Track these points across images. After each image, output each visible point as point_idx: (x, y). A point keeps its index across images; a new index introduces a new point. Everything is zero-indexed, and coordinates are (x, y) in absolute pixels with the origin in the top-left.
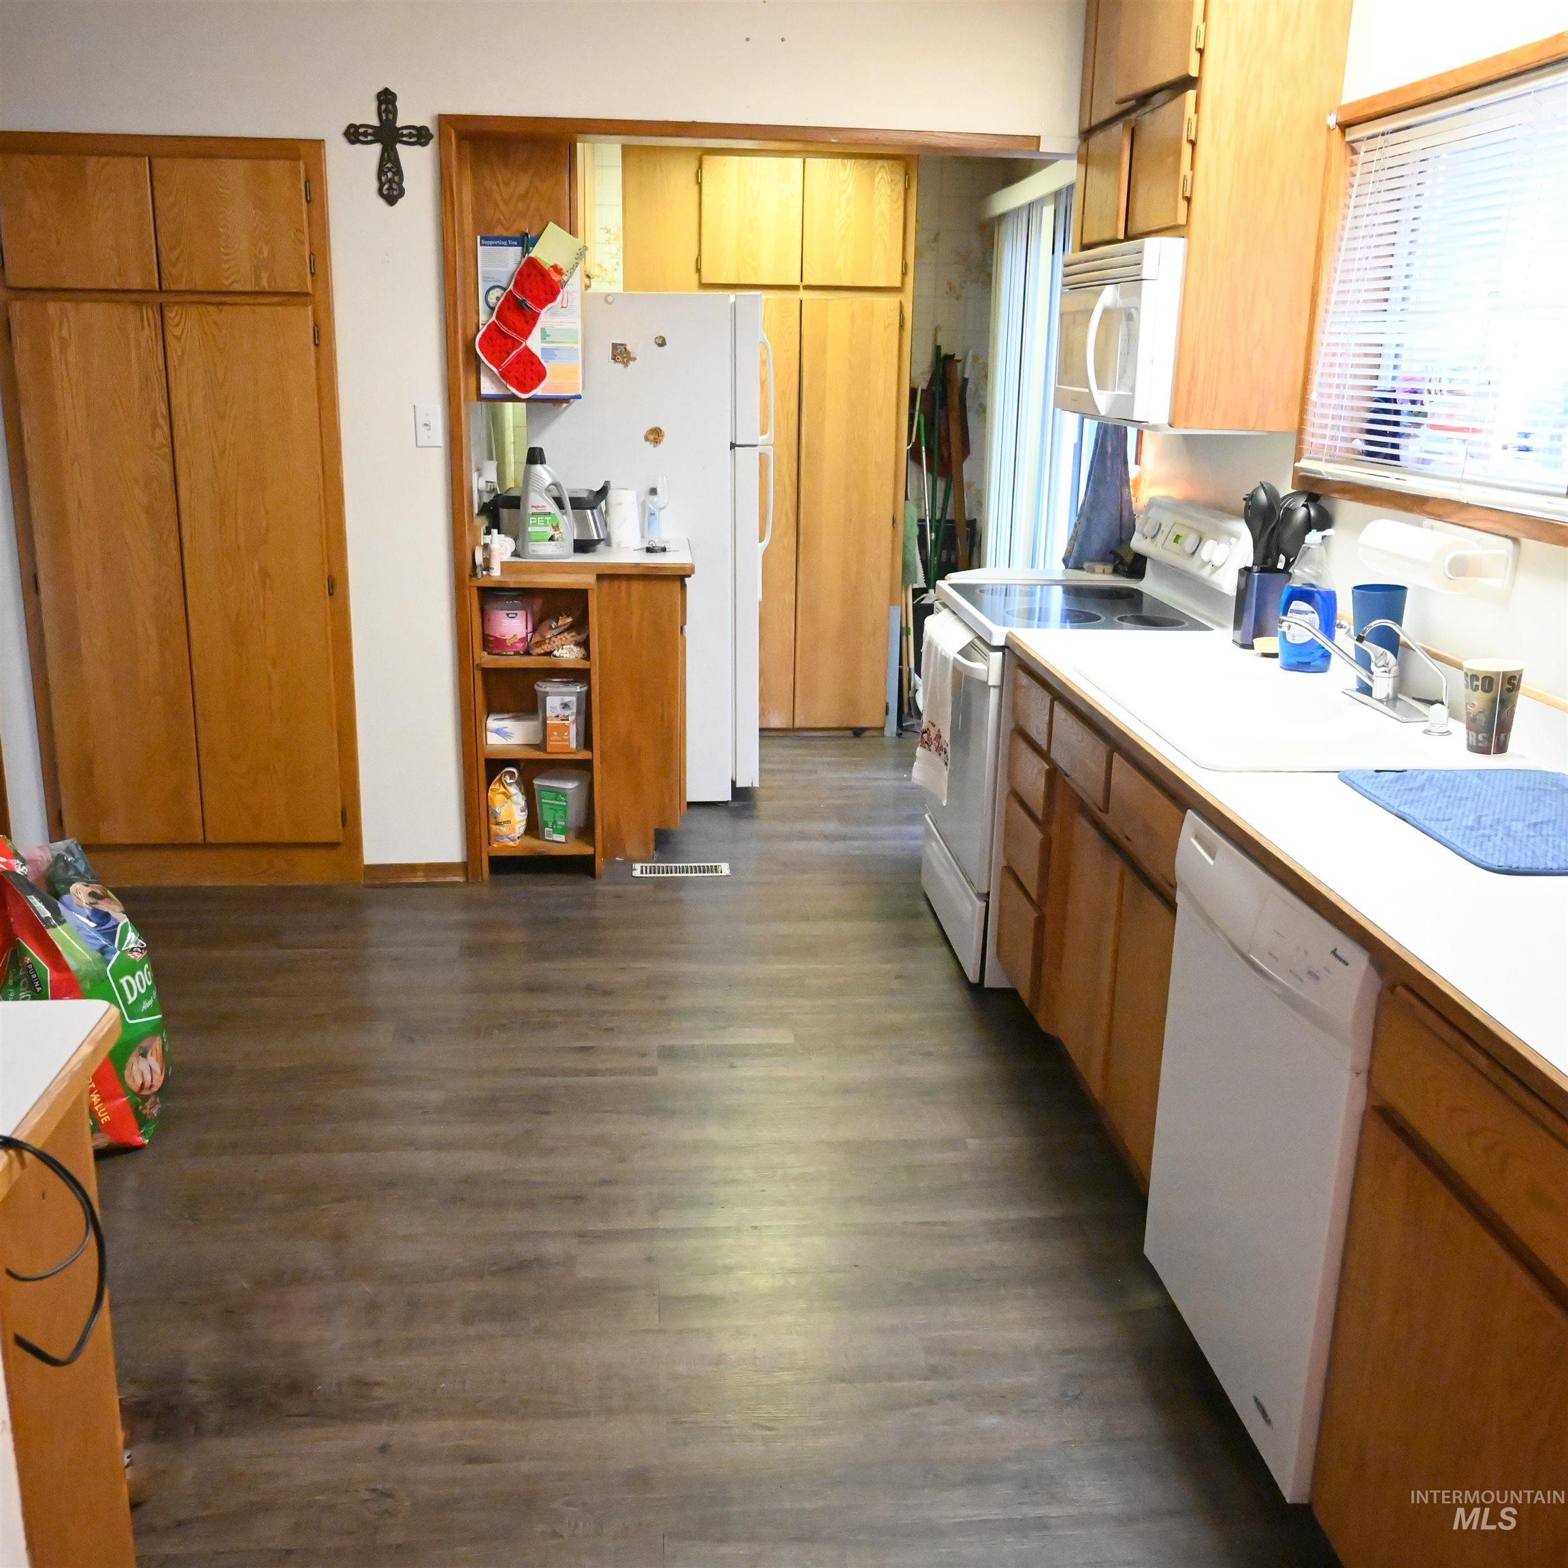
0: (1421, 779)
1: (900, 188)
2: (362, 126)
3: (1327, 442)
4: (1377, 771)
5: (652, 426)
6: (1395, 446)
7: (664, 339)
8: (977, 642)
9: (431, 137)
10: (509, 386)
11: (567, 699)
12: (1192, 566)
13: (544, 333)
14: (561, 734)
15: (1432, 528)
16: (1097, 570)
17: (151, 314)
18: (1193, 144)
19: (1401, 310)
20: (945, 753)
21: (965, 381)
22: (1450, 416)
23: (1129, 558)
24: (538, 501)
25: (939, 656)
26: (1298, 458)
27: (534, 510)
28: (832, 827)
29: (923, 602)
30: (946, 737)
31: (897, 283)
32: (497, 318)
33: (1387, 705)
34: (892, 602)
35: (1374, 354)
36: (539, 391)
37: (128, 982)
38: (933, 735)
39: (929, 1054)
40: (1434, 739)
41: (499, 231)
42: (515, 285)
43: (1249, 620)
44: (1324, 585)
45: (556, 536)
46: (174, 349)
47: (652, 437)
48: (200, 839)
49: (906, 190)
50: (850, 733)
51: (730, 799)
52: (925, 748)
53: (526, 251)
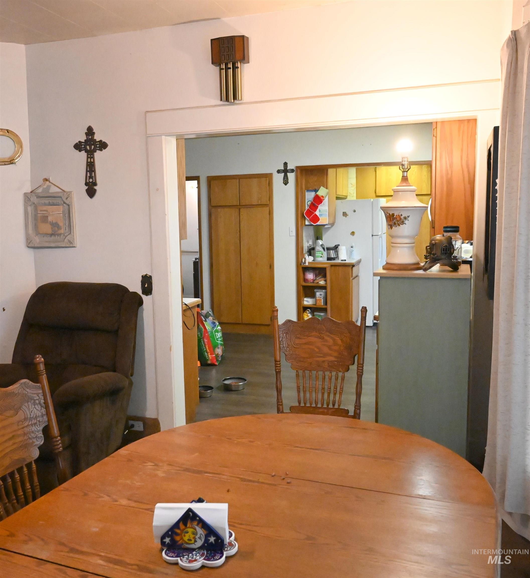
2: (280, 170)
5: (352, 231)
7: (355, 210)
9: (294, 171)
10: (311, 222)
11: (321, 293)
13: (320, 211)
14: (320, 301)
17: (237, 210)
24: (319, 248)
27: (317, 250)
32: (309, 208)
36: (318, 223)
37: (217, 334)
41: (310, 189)
42: (313, 201)
45: (322, 256)
46: (241, 217)
47: (352, 234)
48: (241, 322)
51: (372, 326)
53: (316, 193)
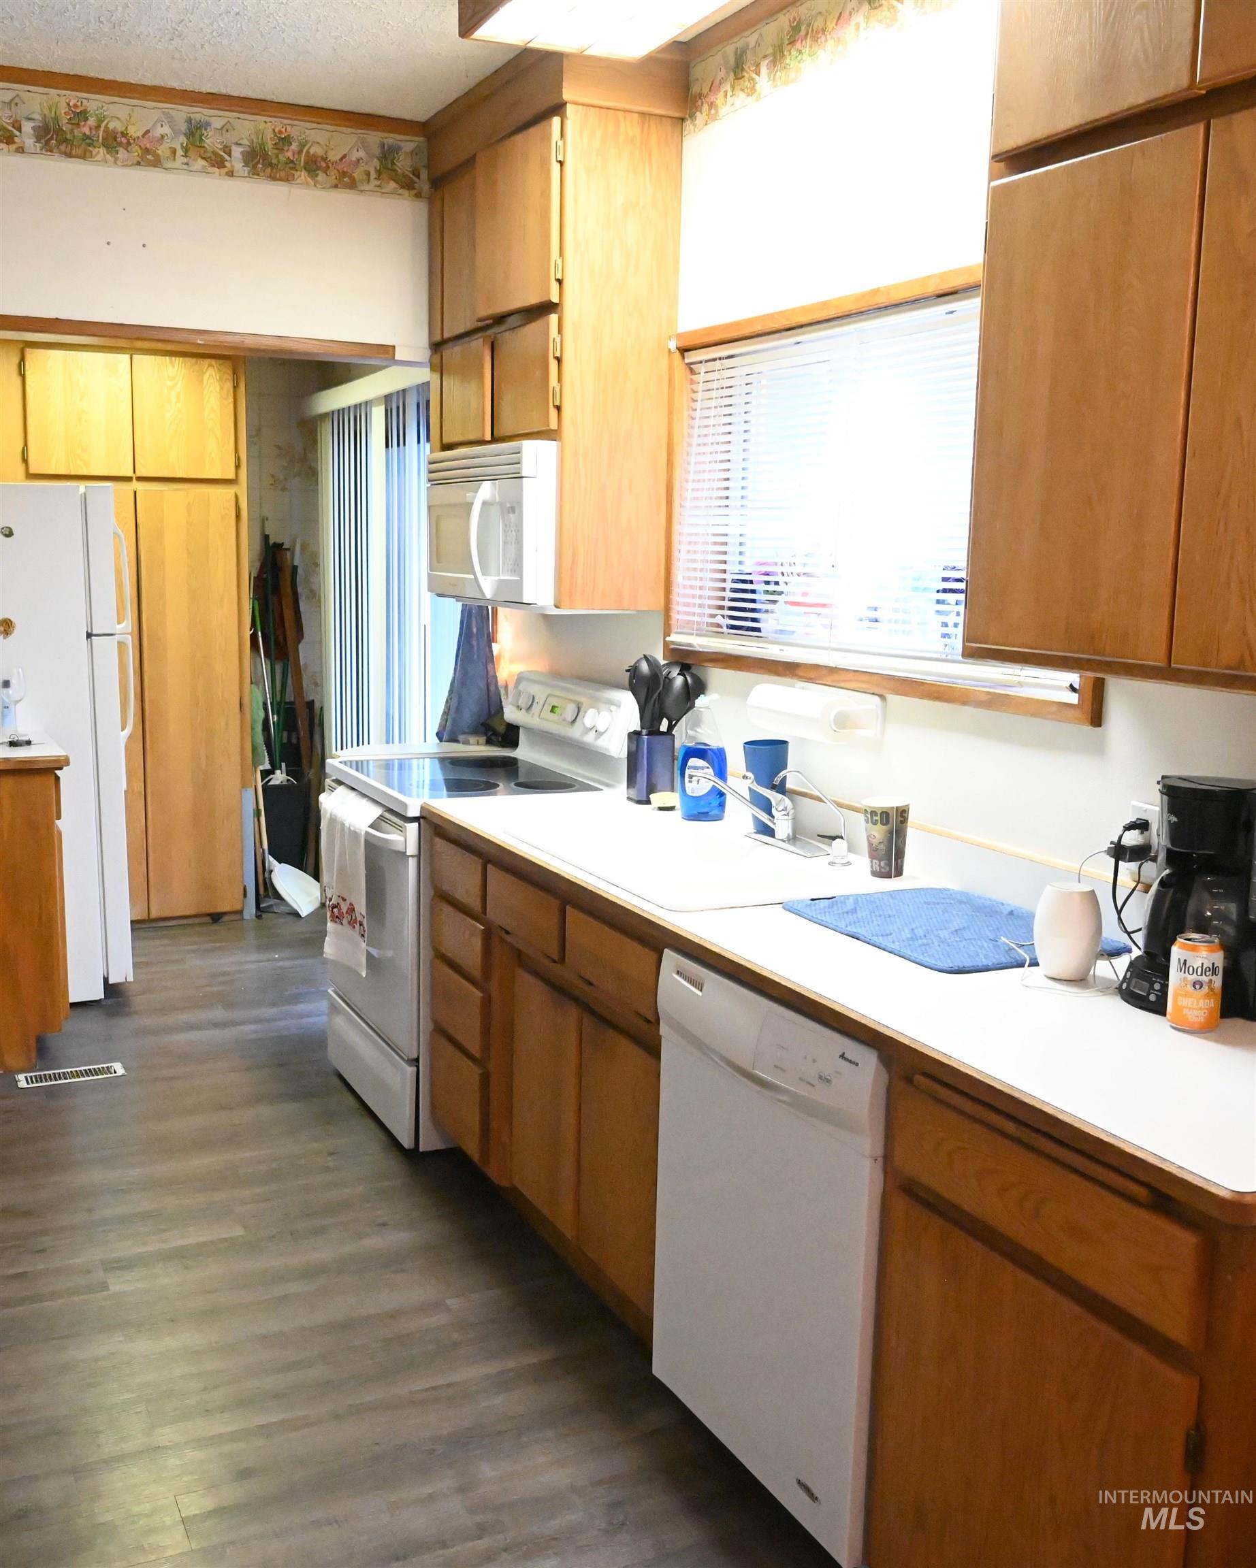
0: (850, 904)
1: (229, 385)
3: (696, 619)
4: (813, 900)
6: (754, 620)
7: (10, 530)
8: (387, 815)
12: (575, 733)
15: (803, 688)
16: (471, 742)
18: (559, 360)
19: (742, 506)
20: (361, 925)
21: (295, 569)
22: (805, 594)
23: (501, 729)
25: (347, 831)
26: (667, 633)
28: (219, 1014)
29: (270, 783)
30: (361, 908)
31: (231, 476)
33: (789, 843)
34: (244, 785)
35: (722, 542)
38: (344, 908)
39: (384, 1225)
40: (837, 868)
43: (642, 778)
44: (714, 743)
49: (235, 388)
50: (207, 919)
51: (103, 997)
52: (336, 922)
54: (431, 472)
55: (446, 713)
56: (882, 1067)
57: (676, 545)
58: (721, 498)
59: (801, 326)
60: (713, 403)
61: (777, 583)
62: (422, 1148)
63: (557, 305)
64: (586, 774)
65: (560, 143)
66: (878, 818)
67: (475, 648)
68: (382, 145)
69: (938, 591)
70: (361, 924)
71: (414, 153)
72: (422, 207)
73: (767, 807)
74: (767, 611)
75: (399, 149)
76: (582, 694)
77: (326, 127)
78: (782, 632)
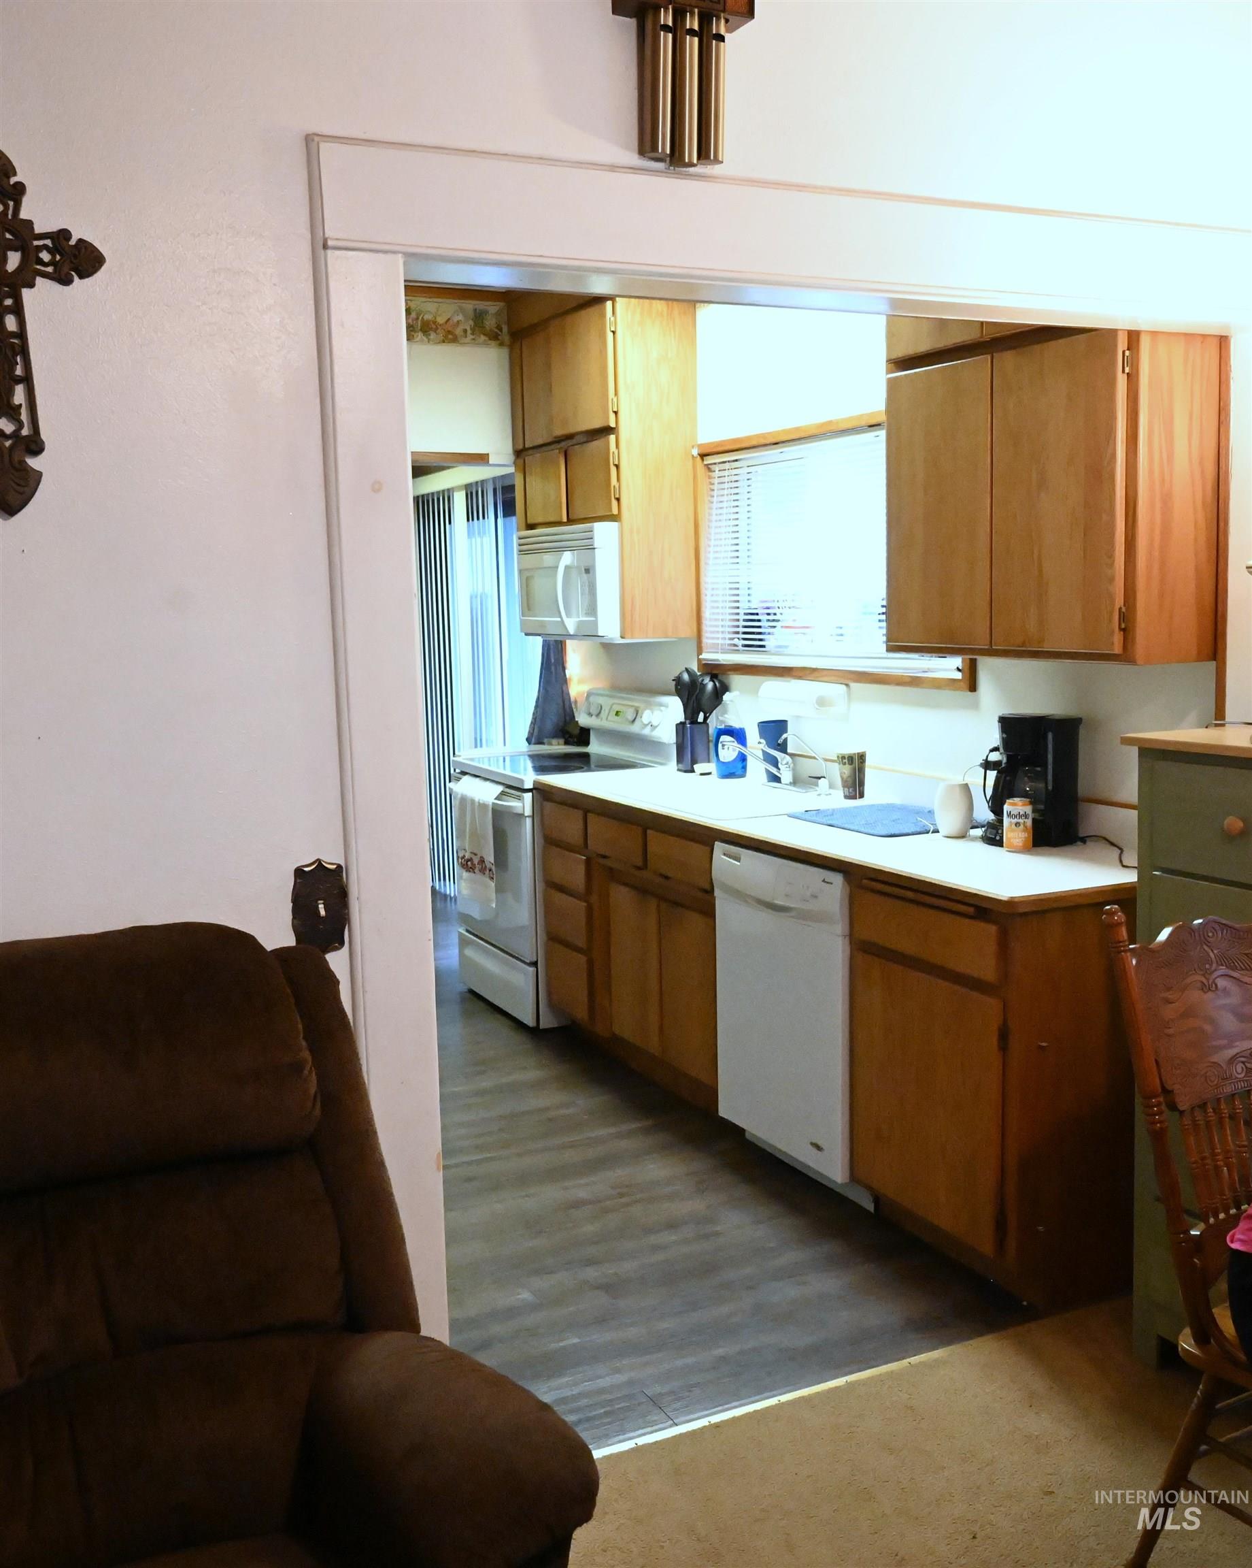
0: (832, 813)
3: (720, 642)
4: (806, 811)
6: (760, 640)
8: (508, 790)
12: (635, 728)
16: (553, 743)
18: (617, 466)
19: (748, 562)
22: (794, 621)
23: (576, 732)
25: (475, 804)
26: (700, 652)
30: (490, 858)
33: (792, 785)
35: (735, 587)
38: (476, 861)
40: (824, 797)
43: (687, 755)
44: (736, 724)
52: (470, 871)
54: (520, 545)
55: (534, 723)
56: (846, 883)
57: (703, 591)
58: (734, 557)
59: (783, 442)
60: (726, 492)
61: (775, 614)
62: (542, 1026)
63: (614, 428)
64: (642, 757)
65: (612, 319)
66: (846, 761)
67: (554, 673)
68: (475, 310)
69: (879, 614)
70: (490, 870)
71: (498, 314)
72: (505, 352)
73: (775, 763)
74: (769, 634)
75: (486, 312)
76: (638, 700)
77: (435, 300)
78: (780, 647)
